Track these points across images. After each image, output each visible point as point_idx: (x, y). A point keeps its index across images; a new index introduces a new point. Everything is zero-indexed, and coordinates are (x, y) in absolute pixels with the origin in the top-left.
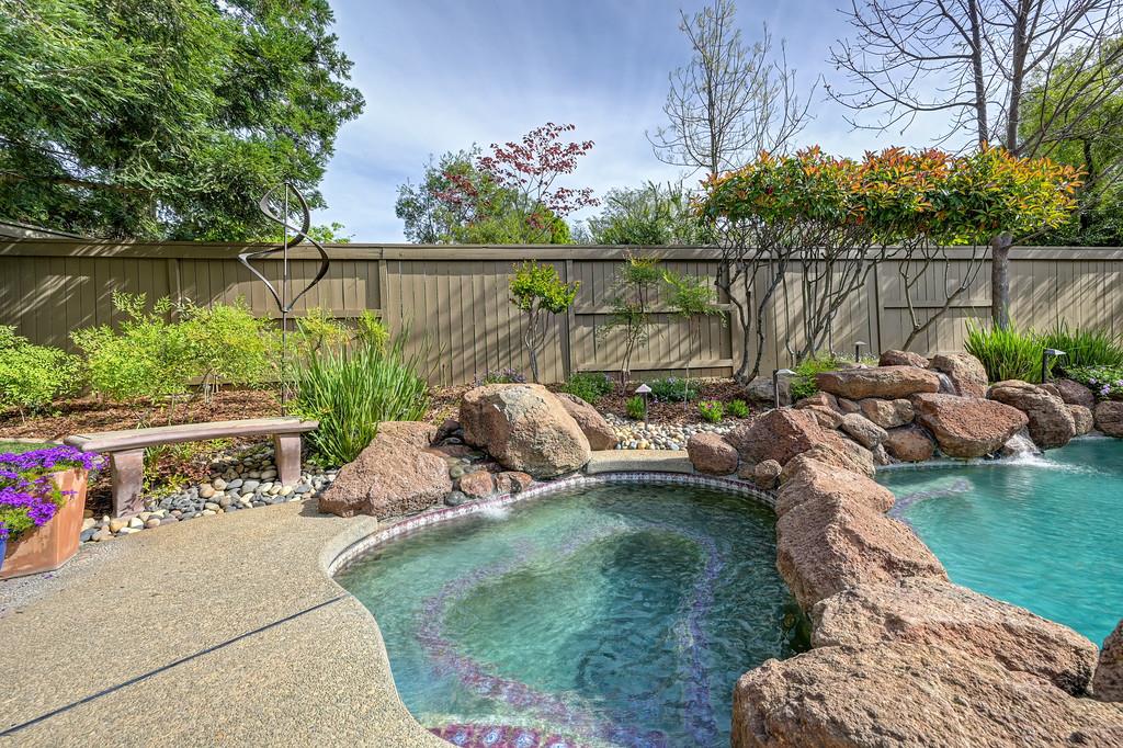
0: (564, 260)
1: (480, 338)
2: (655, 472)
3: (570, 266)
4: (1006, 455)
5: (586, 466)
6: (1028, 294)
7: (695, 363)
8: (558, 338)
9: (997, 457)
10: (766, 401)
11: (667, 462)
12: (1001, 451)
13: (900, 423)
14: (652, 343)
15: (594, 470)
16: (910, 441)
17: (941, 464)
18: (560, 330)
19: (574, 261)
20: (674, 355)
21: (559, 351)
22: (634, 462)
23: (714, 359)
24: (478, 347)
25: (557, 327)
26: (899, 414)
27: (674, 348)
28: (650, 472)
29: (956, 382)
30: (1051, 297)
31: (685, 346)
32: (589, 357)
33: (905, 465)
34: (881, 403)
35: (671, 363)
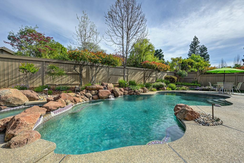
0: (43, 61)
1: (18, 77)
2: (41, 104)
3: (44, 63)
4: (109, 98)
5: (25, 104)
6: (131, 74)
7: (74, 83)
8: (41, 77)
9: (108, 99)
10: (78, 91)
11: (43, 102)
12: (108, 98)
13: (95, 94)
14: (64, 79)
15: (27, 105)
16: (95, 97)
17: (100, 100)
18: (41, 76)
19: (45, 62)
20: (69, 81)
21: (41, 80)
22: (37, 103)
23: (78, 82)
24: (17, 79)
25: (41, 75)
26: (95, 93)
27: (69, 80)
28: (40, 104)
29: (108, 88)
30: (134, 75)
31: (72, 80)
32: (49, 82)
33: (95, 100)
34: (93, 91)
35: (68, 83)
